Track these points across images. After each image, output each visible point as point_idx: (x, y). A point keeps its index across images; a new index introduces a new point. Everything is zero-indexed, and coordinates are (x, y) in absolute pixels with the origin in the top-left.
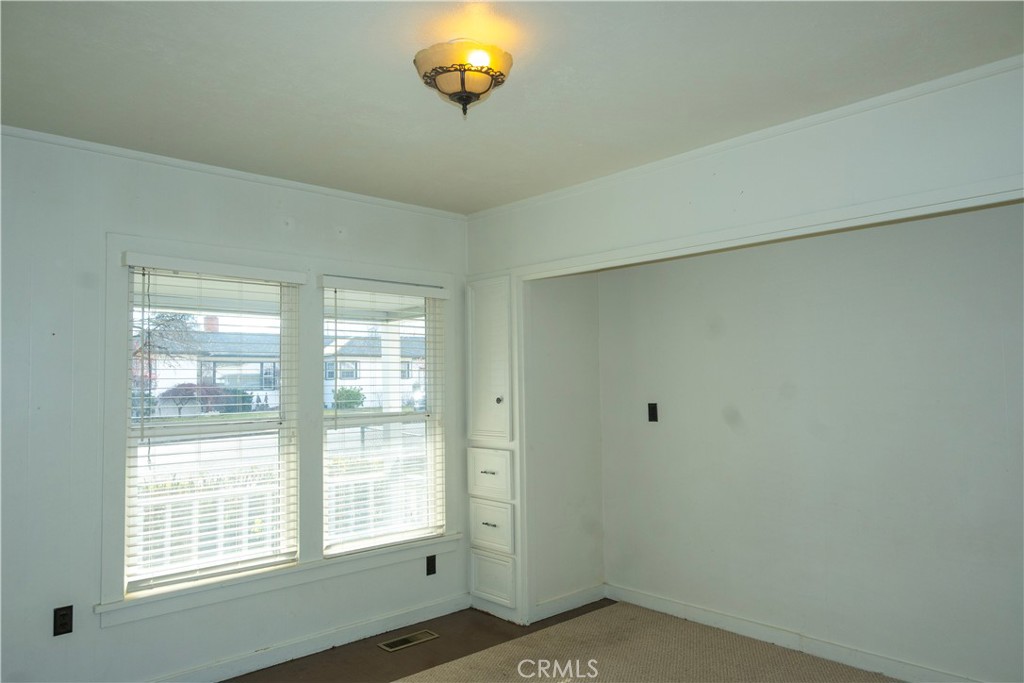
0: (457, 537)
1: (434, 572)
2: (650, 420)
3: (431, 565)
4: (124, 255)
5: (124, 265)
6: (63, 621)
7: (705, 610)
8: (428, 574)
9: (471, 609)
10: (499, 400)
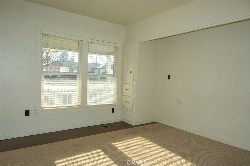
0: (120, 104)
1: (114, 112)
2: (168, 79)
3: (113, 110)
4: (41, 31)
5: (41, 33)
6: (27, 113)
7: (178, 125)
8: (112, 112)
9: (122, 121)
10: (131, 72)
